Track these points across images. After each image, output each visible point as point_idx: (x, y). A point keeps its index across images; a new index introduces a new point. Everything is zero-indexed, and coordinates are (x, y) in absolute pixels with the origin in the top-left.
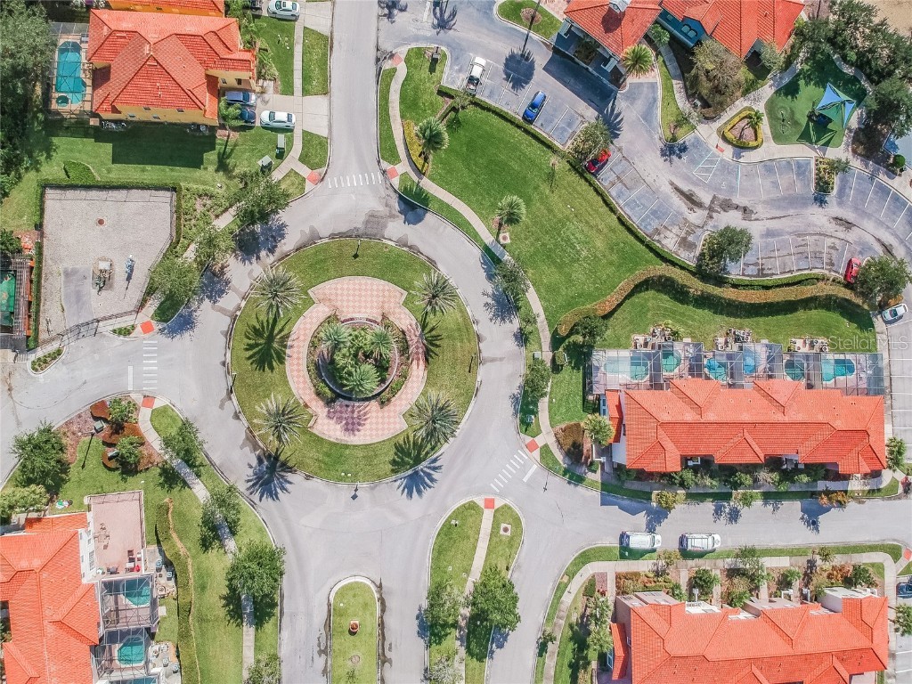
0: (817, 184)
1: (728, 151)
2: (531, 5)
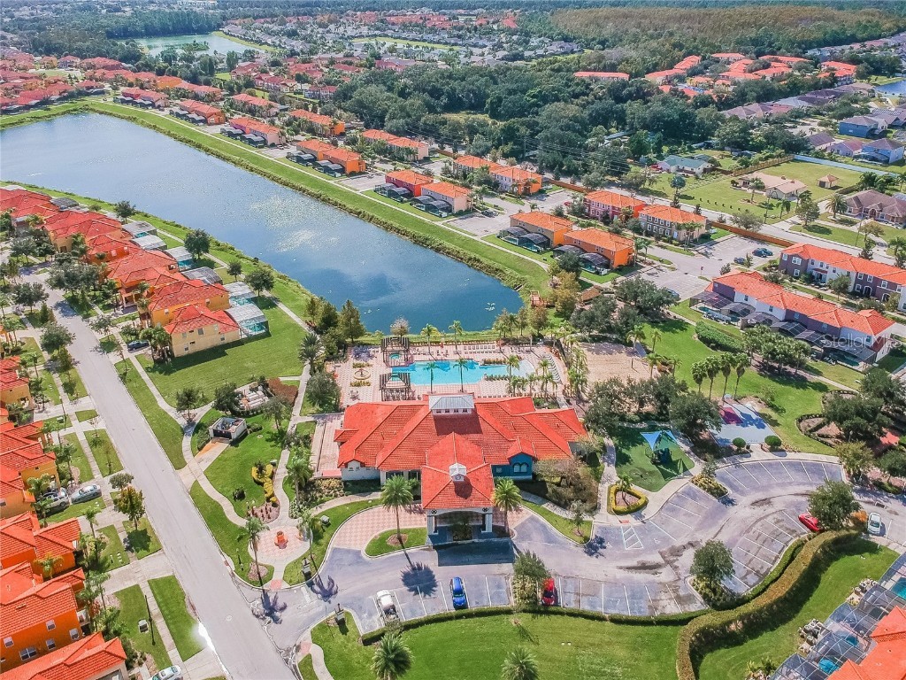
0: (712, 494)
1: (631, 519)
2: (391, 533)
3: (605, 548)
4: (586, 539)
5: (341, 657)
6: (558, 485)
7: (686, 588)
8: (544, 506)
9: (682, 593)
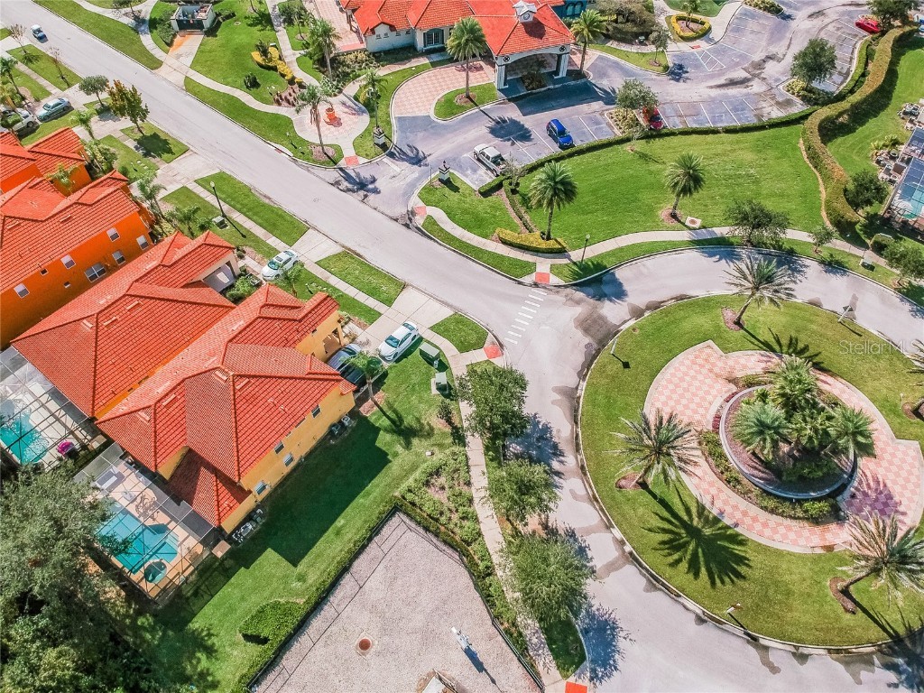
0: (769, 12)
1: (702, 43)
3: (687, 72)
4: (666, 68)
5: (465, 212)
6: (616, 21)
7: (781, 94)
8: (609, 44)
9: (780, 100)
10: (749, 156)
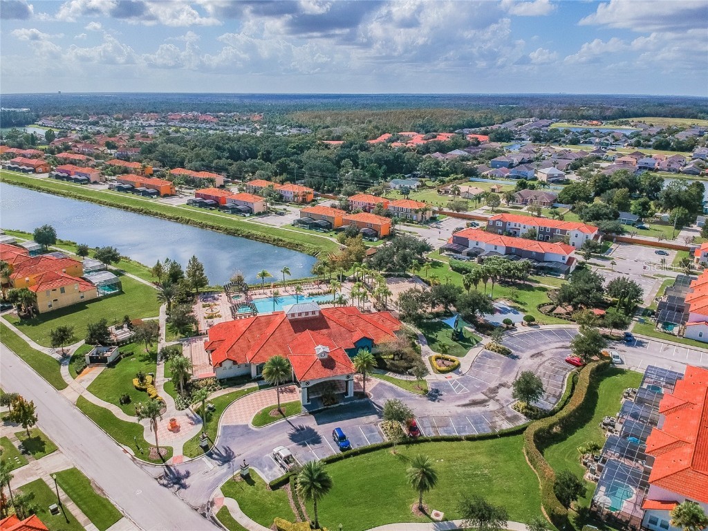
0: (502, 354)
1: (453, 375)
2: (271, 408)
3: (442, 395)
4: (426, 391)
5: (255, 503)
6: (393, 359)
7: (510, 412)
8: (387, 375)
9: (509, 415)
10: (483, 459)
